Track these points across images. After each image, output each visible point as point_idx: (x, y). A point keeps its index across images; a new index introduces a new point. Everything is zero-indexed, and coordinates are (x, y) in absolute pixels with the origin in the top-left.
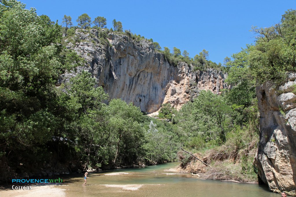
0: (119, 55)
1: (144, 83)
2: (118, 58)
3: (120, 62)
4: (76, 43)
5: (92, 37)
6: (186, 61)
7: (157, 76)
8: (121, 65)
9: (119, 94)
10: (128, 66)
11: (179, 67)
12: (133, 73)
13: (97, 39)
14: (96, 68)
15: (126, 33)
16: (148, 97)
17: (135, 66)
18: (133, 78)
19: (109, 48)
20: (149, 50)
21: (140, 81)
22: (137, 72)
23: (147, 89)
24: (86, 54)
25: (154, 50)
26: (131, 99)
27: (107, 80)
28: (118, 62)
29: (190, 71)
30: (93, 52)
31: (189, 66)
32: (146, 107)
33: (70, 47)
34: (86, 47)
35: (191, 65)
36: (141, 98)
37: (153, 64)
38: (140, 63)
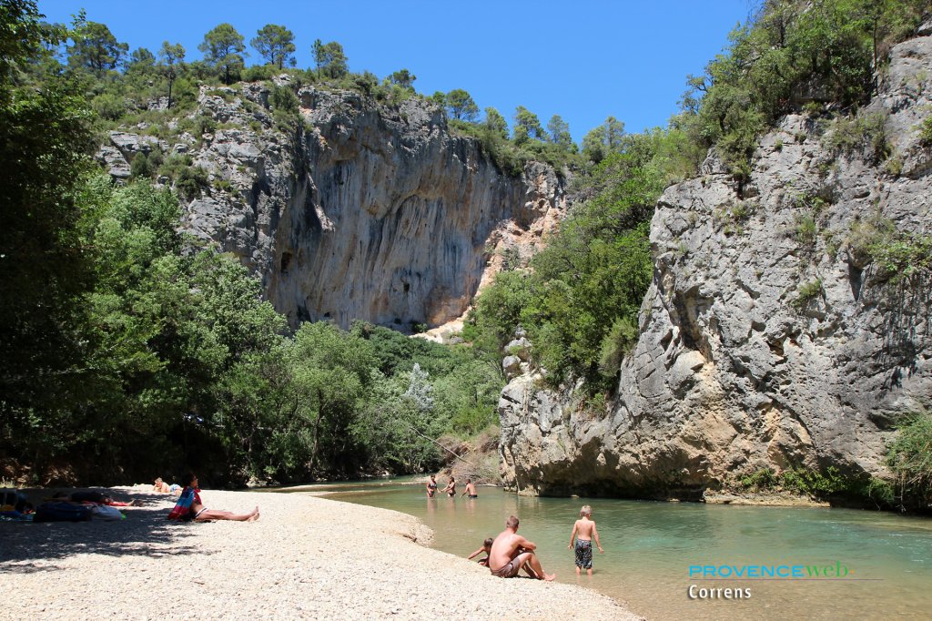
0: (335, 155)
1: (417, 234)
2: (331, 164)
3: (338, 177)
4: (204, 136)
5: (249, 111)
6: (551, 159)
7: (457, 209)
8: (342, 183)
9: (337, 271)
10: (365, 184)
11: (528, 177)
12: (382, 206)
13: (264, 114)
14: (266, 208)
15: (355, 84)
16: (430, 276)
17: (386, 183)
18: (382, 221)
19: (304, 134)
20: (431, 132)
21: (404, 228)
22: (394, 201)
23: (426, 251)
24: (235, 166)
25: (446, 128)
26: (377, 285)
27: (300, 235)
28: (332, 175)
29: (561, 191)
30: (255, 161)
31: (559, 175)
32: (425, 307)
33: (187, 148)
34: (234, 147)
35: (566, 171)
36: (409, 280)
37: (444, 175)
38: (403, 175)
